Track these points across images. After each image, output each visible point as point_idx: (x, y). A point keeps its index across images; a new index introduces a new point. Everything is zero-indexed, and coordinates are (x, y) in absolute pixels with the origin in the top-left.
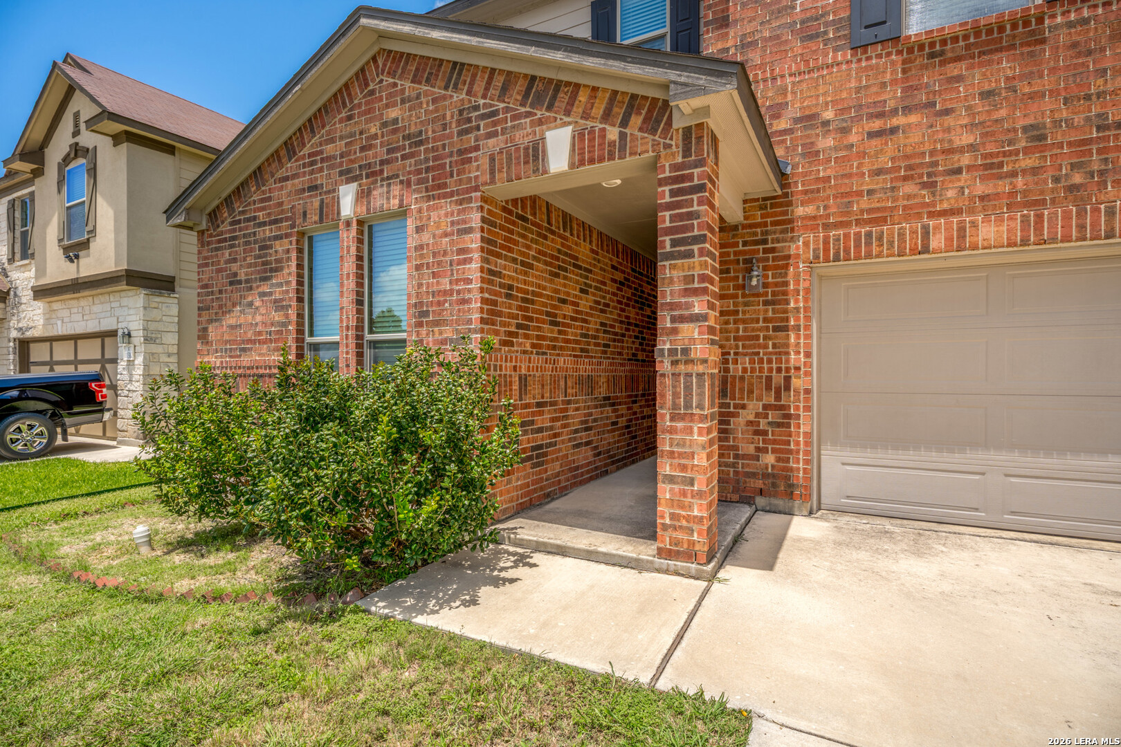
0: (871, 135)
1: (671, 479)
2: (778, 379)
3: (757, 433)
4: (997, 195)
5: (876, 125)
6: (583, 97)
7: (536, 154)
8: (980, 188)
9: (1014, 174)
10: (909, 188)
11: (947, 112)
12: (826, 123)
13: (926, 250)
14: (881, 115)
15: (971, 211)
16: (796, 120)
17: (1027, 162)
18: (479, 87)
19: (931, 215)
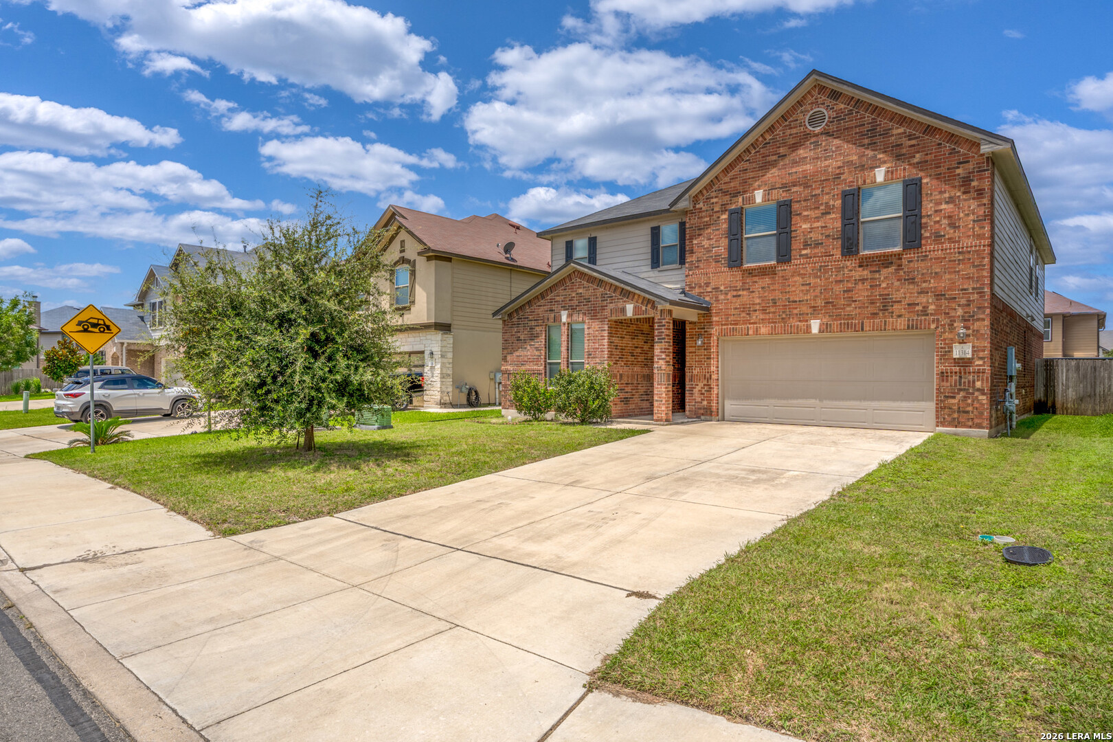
0: (734, 296)
2: (708, 375)
3: (702, 394)
4: (765, 319)
5: (735, 293)
7: (623, 310)
8: (762, 316)
9: (769, 313)
10: (743, 315)
11: (753, 292)
12: (721, 291)
13: (748, 335)
14: (736, 290)
15: (759, 323)
16: (713, 289)
17: (772, 310)
18: (608, 288)
19: (750, 324)
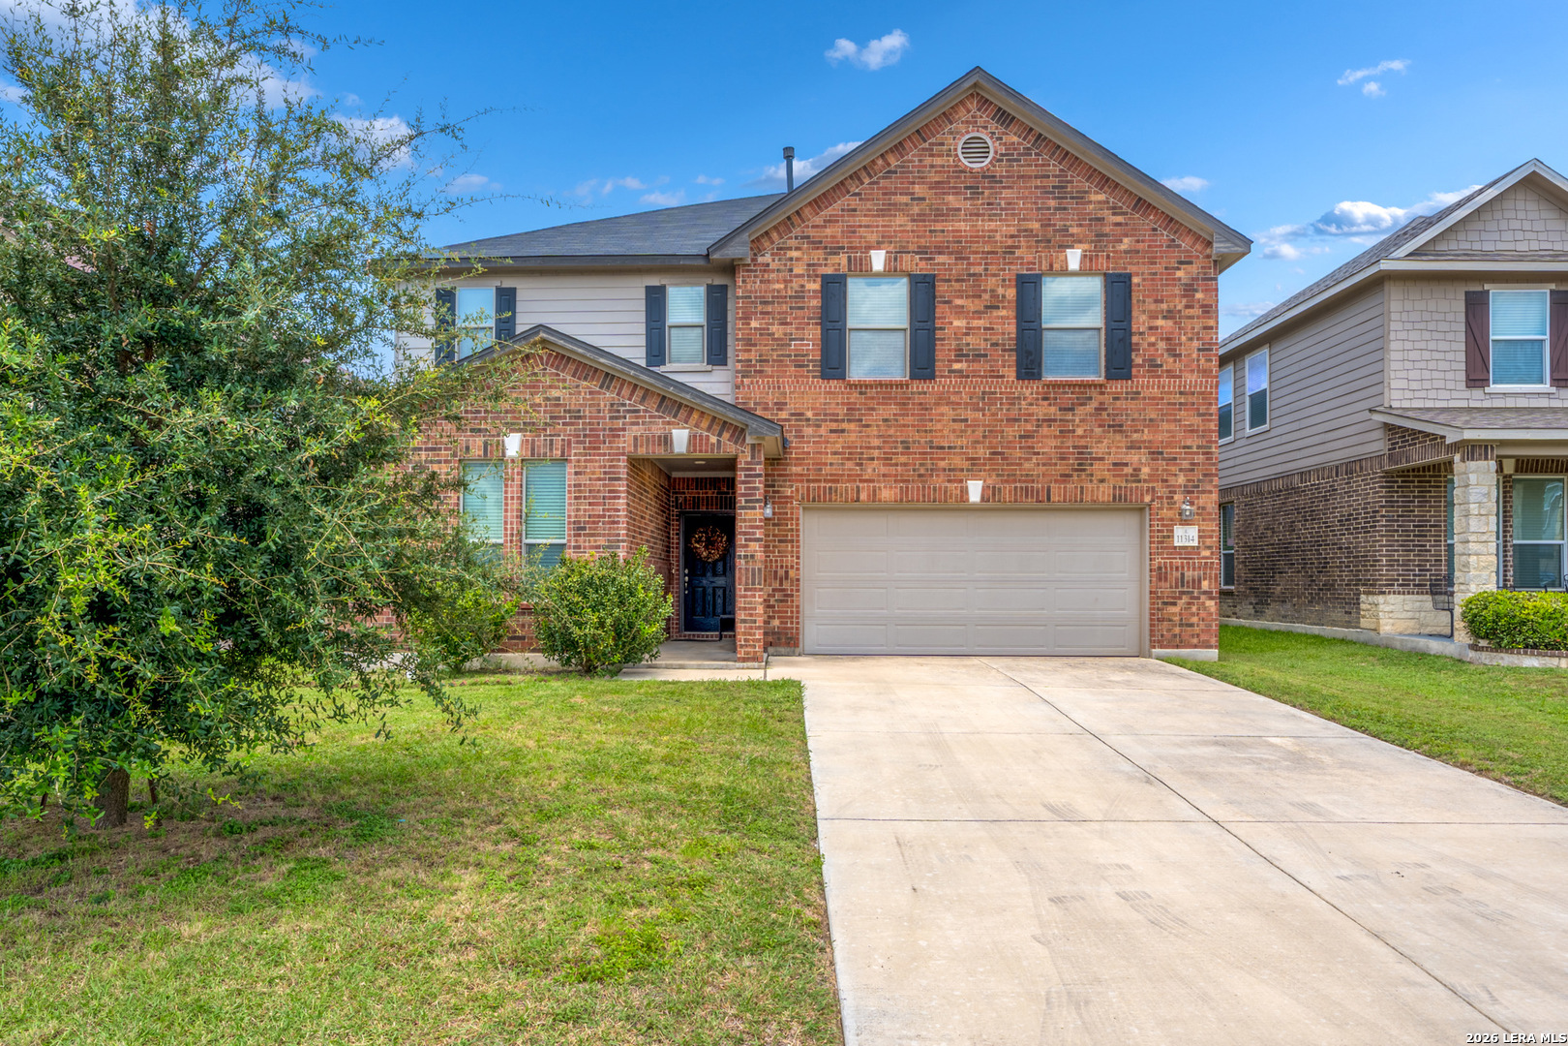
0: (832, 431)
1: (744, 621)
2: (782, 573)
3: (769, 606)
4: (890, 476)
5: (834, 426)
6: (695, 415)
7: (666, 440)
8: (883, 470)
9: (897, 465)
10: (849, 465)
11: (868, 426)
12: (808, 420)
13: (858, 500)
14: (836, 421)
15: (879, 481)
16: (792, 415)
17: (903, 459)
19: (861, 481)
